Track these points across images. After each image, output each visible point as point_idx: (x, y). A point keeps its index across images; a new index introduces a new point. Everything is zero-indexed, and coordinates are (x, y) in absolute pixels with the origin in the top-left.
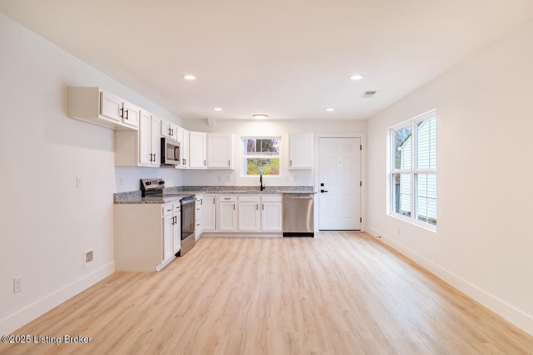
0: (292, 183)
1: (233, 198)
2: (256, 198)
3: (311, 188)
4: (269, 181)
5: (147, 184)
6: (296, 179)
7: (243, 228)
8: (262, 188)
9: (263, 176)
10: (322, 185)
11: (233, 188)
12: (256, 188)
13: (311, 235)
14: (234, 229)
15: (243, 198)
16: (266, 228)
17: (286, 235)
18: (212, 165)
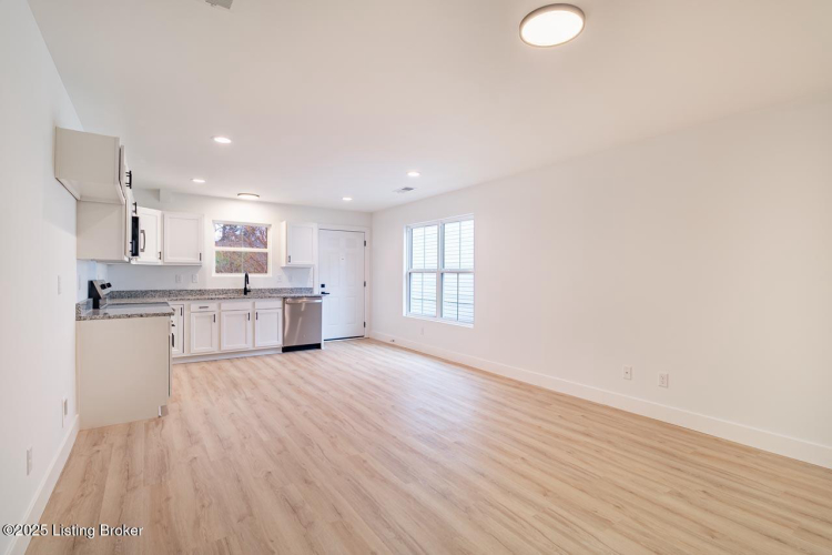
0: (286, 284)
1: (213, 306)
2: (246, 305)
3: (311, 290)
4: (257, 281)
5: (103, 287)
6: (290, 279)
7: (226, 347)
8: (246, 291)
9: (249, 276)
10: (323, 286)
11: (201, 292)
12: (237, 291)
13: (318, 346)
14: (215, 350)
15: (226, 305)
16: (260, 343)
17: (286, 350)
18: (170, 259)
